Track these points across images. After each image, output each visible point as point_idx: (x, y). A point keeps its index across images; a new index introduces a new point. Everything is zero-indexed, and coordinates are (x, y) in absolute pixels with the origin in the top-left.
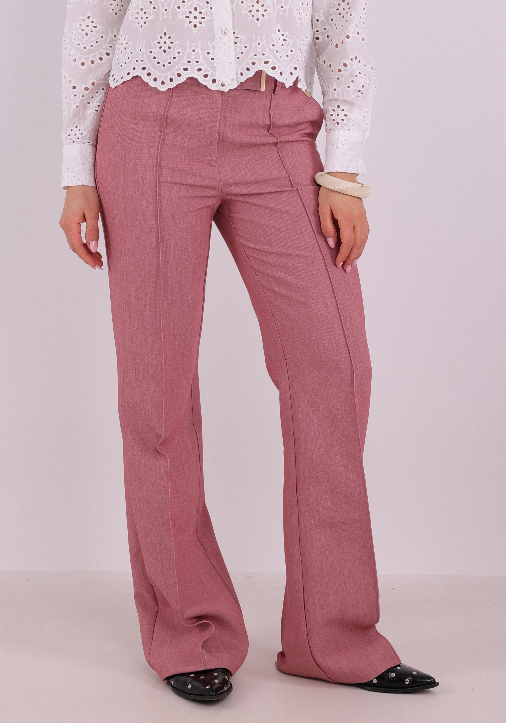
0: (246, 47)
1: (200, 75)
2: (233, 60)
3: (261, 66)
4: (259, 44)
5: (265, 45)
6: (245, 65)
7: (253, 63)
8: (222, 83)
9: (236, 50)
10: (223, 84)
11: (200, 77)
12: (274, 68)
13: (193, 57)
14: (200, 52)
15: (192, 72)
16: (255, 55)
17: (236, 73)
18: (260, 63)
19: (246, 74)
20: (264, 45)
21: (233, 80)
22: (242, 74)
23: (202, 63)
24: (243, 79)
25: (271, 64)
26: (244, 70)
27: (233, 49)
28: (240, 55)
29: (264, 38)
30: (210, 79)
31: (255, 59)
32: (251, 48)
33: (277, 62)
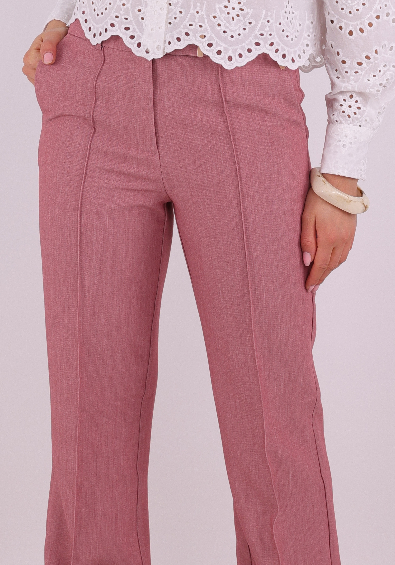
0: (181, 12)
1: (126, 35)
2: (164, 24)
3: (196, 40)
4: (198, 12)
5: (205, 16)
6: (177, 33)
7: (187, 34)
8: (147, 48)
9: (168, 13)
10: (148, 50)
11: (126, 37)
12: (210, 45)
13: (122, 12)
14: (130, 7)
15: (119, 30)
16: (191, 25)
17: (164, 41)
18: (195, 36)
19: (175, 44)
20: (203, 15)
21: (158, 48)
22: (169, 43)
23: (131, 20)
24: (170, 49)
25: (208, 40)
26: (173, 39)
27: (165, 11)
28: (172, 20)
29: (205, 7)
30: (135, 42)
31: (190, 30)
32: (187, 15)
33: (215, 38)
